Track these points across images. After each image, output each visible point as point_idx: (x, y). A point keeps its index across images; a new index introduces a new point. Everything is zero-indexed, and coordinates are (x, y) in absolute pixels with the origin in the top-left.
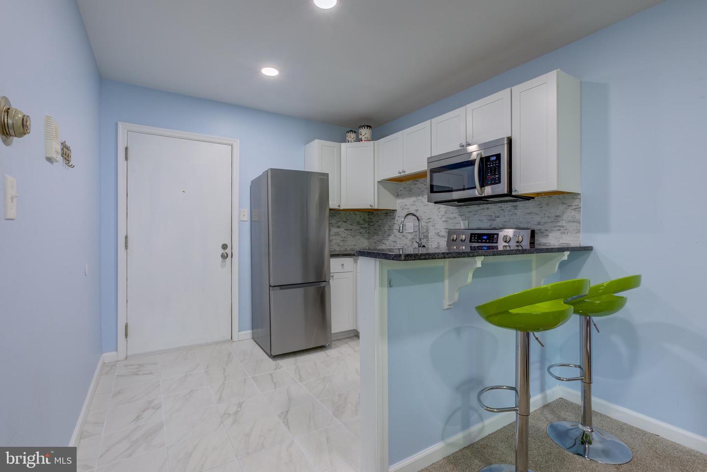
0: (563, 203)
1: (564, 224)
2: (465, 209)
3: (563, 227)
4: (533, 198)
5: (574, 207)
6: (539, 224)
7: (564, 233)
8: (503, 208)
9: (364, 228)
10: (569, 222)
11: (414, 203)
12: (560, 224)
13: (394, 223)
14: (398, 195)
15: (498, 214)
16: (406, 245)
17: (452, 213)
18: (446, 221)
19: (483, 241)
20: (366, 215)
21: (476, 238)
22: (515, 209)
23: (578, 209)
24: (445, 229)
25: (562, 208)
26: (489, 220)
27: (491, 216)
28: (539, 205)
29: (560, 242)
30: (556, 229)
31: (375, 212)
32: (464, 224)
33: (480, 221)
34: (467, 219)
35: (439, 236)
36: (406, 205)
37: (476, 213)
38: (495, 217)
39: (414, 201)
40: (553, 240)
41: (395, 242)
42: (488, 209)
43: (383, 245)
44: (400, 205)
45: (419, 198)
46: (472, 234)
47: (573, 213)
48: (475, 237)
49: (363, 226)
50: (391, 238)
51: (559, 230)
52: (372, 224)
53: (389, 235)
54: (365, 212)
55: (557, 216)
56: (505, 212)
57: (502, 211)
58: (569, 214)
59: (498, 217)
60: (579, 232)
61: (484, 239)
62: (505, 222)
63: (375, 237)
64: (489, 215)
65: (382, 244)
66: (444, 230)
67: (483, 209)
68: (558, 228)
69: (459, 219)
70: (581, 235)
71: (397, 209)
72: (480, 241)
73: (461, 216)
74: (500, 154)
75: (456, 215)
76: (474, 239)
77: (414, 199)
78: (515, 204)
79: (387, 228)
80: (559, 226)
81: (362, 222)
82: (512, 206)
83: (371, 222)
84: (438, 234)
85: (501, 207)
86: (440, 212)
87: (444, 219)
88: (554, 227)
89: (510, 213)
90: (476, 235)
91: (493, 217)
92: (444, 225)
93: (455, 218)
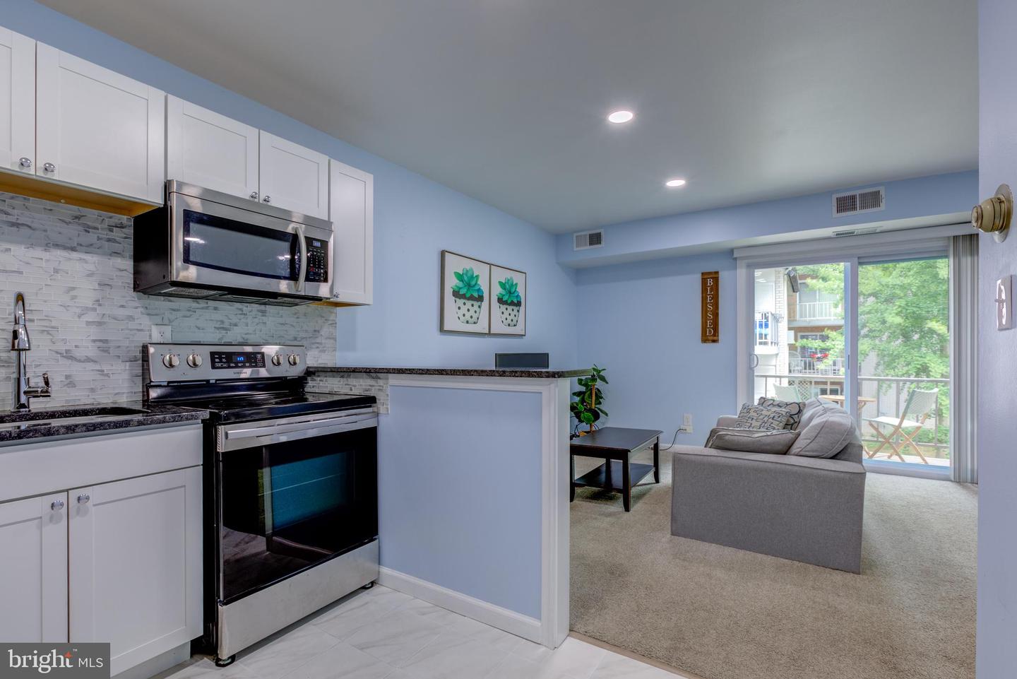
1: (323, 341)
2: (161, 304)
3: (321, 344)
5: (330, 322)
7: (324, 351)
8: (244, 312)
10: (326, 338)
12: (318, 340)
15: (235, 320)
17: (122, 306)
18: (100, 324)
19: (240, 365)
21: (224, 360)
22: (263, 316)
23: (334, 324)
24: (94, 341)
25: (320, 321)
26: (218, 328)
27: (222, 322)
28: (295, 314)
29: (319, 362)
30: (314, 346)
32: (162, 333)
33: (199, 328)
34: (166, 322)
35: (72, 358)
37: (188, 313)
38: (231, 324)
42: (216, 309)
46: (212, 354)
47: (331, 328)
48: (220, 359)
51: (318, 347)
55: (315, 331)
56: (247, 318)
57: (243, 316)
58: (326, 329)
59: (236, 325)
61: (241, 362)
62: (246, 334)
64: (217, 321)
66: (90, 344)
67: (207, 308)
68: (318, 345)
69: (145, 321)
72: (232, 365)
73: (148, 314)
74: (327, 241)
75: (135, 313)
76: (221, 362)
78: (262, 307)
80: (318, 343)
82: (258, 311)
84: (68, 356)
85: (241, 310)
86: (74, 298)
87: (91, 317)
88: (313, 344)
89: (256, 320)
90: (220, 354)
91: (226, 325)
92: (94, 332)
93: (131, 318)
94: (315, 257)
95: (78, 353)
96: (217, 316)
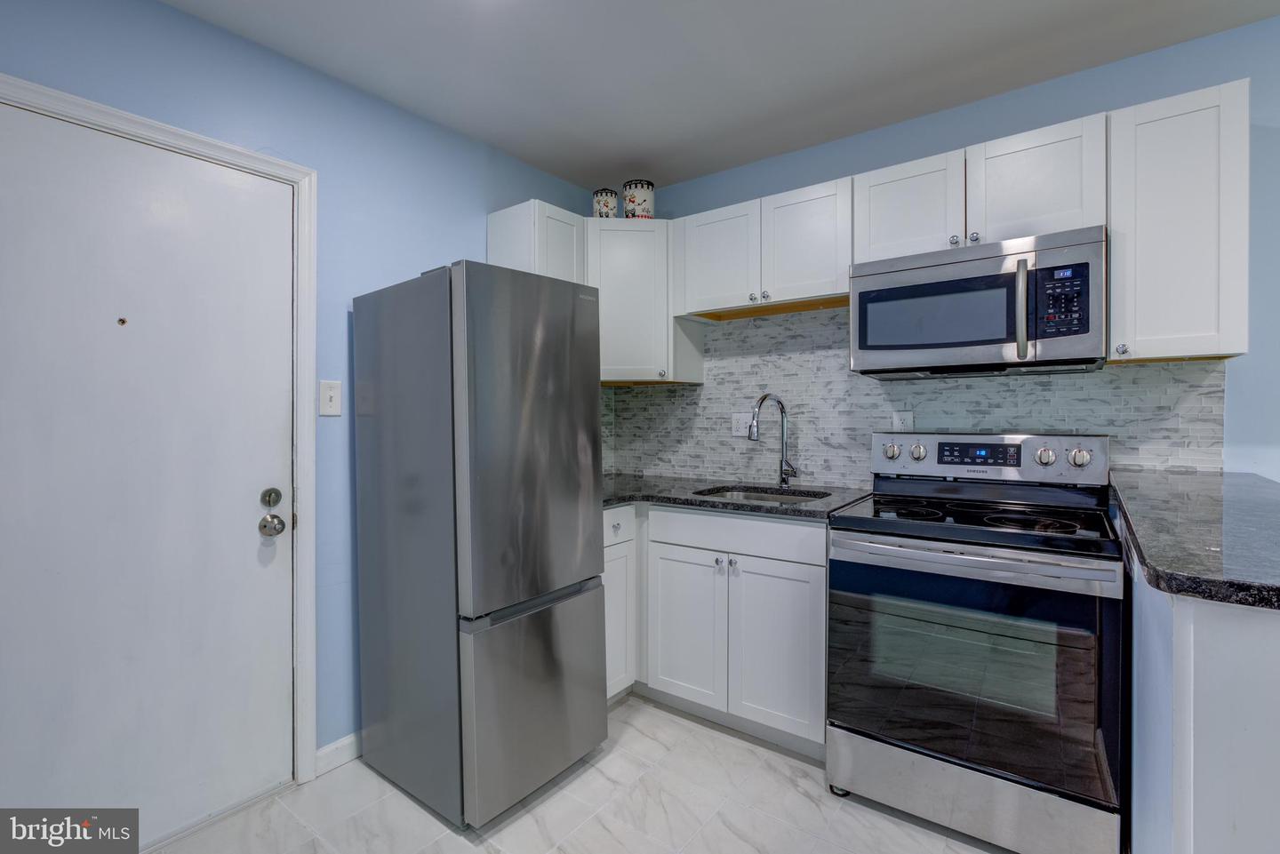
0: (1177, 381)
1: (1181, 426)
2: (902, 388)
3: (1176, 431)
5: (1208, 390)
6: (1111, 423)
8: (1011, 388)
9: (606, 424)
10: (1194, 420)
11: (756, 370)
12: (1169, 424)
13: (696, 415)
14: (707, 351)
15: (996, 400)
16: (731, 464)
17: (868, 395)
18: (849, 413)
19: (978, 461)
20: (612, 392)
21: (956, 453)
22: (1045, 390)
23: (1216, 394)
24: (845, 429)
25: (1173, 390)
26: (971, 412)
27: (978, 403)
28: (1111, 382)
29: (1170, 463)
30: (1156, 435)
31: (637, 389)
32: (903, 421)
33: (946, 413)
34: (909, 407)
35: (829, 445)
36: (731, 374)
37: (934, 396)
38: (990, 406)
39: (753, 366)
40: (1151, 458)
41: (698, 456)
42: (968, 387)
43: (661, 463)
44: (707, 371)
45: (768, 358)
46: (939, 445)
47: (1205, 402)
48: (952, 451)
49: (606, 419)
50: (687, 448)
51: (1168, 437)
52: (626, 415)
53: (679, 442)
54: (610, 388)
55: (1160, 408)
56: (1016, 396)
57: (1008, 394)
58: (1192, 404)
59: (998, 406)
60: (1218, 443)
61: (980, 457)
62: (1015, 418)
63: (638, 445)
64: (972, 402)
65: (657, 462)
66: (842, 433)
67: (957, 387)
68: (1166, 434)
69: (888, 408)
70: (1225, 450)
71: (704, 381)
72: (966, 460)
73: (891, 401)
74: (1086, 265)
75: (879, 400)
76: (952, 455)
77: (755, 360)
78: (1044, 378)
79: (672, 423)
80: (1167, 429)
82: (1036, 383)
83: (626, 410)
84: (826, 443)
86: (831, 390)
87: (843, 407)
88: (1153, 430)
89: (1033, 398)
90: (952, 446)
91: (984, 407)
92: (844, 421)
93: (875, 406)
94: (1056, 298)
95: (834, 441)
96: (971, 396)
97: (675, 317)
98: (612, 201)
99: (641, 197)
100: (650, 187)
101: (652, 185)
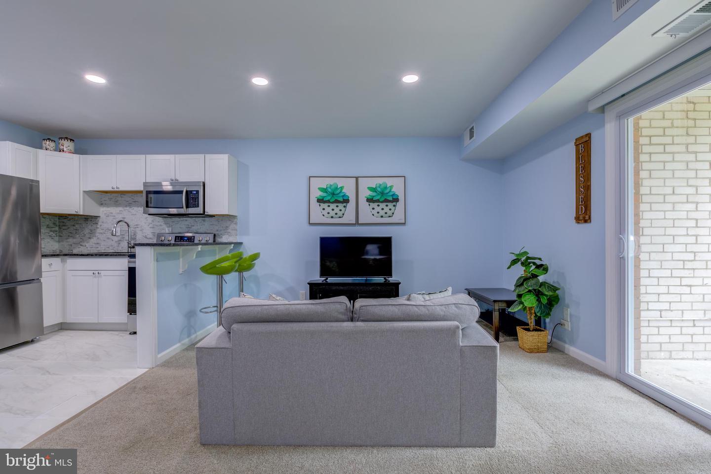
0: (230, 220)
1: (230, 231)
2: (169, 220)
4: (214, 216)
5: (234, 223)
6: (217, 230)
7: (230, 236)
9: (54, 231)
10: (232, 230)
11: (121, 212)
12: (228, 231)
13: (97, 228)
14: (102, 204)
16: (112, 246)
17: (159, 222)
18: (153, 227)
20: (57, 219)
22: (204, 222)
23: (236, 224)
25: (229, 223)
26: (187, 228)
27: (188, 225)
28: (218, 220)
29: (229, 239)
30: (226, 233)
31: (70, 217)
32: (169, 230)
34: (170, 226)
35: (146, 238)
36: (112, 213)
37: (177, 223)
38: (191, 226)
39: (120, 211)
40: (225, 239)
41: (98, 244)
42: (186, 220)
43: (82, 247)
44: (102, 212)
45: (125, 208)
46: (176, 237)
47: (234, 226)
48: (178, 238)
49: (53, 229)
50: (93, 241)
51: (228, 234)
52: (64, 228)
53: (90, 238)
54: (56, 216)
55: (226, 227)
56: (198, 223)
57: (196, 223)
58: (232, 226)
59: (193, 226)
60: (236, 235)
61: (185, 240)
63: (71, 240)
65: (80, 246)
67: (183, 220)
69: (164, 226)
70: (237, 237)
71: (101, 215)
72: (182, 241)
73: (166, 224)
74: (198, 190)
75: (162, 224)
77: (121, 209)
78: (203, 219)
79: (87, 231)
81: (52, 225)
83: (64, 226)
86: (147, 220)
87: (151, 226)
89: (201, 224)
90: (178, 237)
91: (190, 226)
92: (152, 231)
93: (161, 225)
94: (193, 198)
95: (148, 237)
96: (187, 223)
97: (84, 192)
98: (52, 144)
99: (67, 145)
100: (72, 141)
101: (73, 140)
